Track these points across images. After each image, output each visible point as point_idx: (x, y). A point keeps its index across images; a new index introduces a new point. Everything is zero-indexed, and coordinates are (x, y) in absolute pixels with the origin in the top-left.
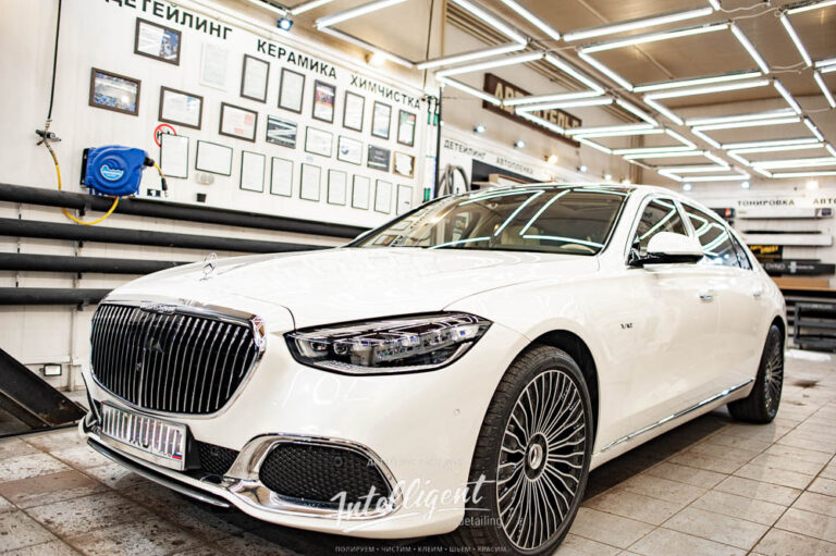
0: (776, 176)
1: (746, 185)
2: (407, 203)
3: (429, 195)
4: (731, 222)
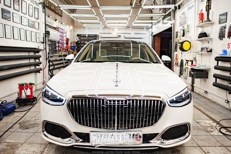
0: (109, 27)
1: (101, 29)
2: (38, 38)
3: (44, 35)
4: (98, 38)
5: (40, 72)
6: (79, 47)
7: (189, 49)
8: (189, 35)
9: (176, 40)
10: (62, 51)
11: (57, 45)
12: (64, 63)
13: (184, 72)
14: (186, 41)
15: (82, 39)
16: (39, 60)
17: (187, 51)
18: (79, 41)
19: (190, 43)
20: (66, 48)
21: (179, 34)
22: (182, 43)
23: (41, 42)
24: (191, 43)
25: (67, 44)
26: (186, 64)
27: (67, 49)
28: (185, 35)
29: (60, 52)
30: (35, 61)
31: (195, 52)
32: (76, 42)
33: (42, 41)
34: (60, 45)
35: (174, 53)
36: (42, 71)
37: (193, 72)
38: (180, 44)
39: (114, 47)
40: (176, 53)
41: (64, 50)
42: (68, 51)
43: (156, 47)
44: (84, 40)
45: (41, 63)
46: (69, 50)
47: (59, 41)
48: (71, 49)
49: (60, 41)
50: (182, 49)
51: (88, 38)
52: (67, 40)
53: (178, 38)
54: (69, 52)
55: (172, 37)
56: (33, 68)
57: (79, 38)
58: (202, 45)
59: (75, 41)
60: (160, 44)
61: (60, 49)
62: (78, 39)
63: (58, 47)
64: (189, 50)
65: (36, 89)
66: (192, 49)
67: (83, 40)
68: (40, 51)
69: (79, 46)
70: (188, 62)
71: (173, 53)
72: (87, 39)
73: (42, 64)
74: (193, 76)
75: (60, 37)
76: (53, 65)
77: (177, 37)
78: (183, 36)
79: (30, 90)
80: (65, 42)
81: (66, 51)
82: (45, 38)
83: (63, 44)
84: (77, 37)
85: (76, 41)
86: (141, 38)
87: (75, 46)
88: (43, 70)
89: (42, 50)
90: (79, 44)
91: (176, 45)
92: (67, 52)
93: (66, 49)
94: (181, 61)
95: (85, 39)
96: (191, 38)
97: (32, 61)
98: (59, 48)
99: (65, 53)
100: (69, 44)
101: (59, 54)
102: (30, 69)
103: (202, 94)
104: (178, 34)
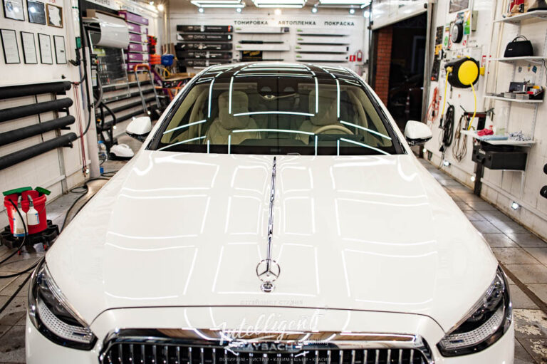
0: (260, 6)
1: (239, 10)
2: (62, 51)
3: (79, 42)
4: (231, 36)
5: (71, 146)
6: (184, 59)
7: (473, 81)
8: (475, 41)
9: (437, 50)
10: (138, 72)
11: (124, 57)
12: (144, 103)
13: (454, 141)
14: (466, 59)
15: (191, 37)
16: (68, 114)
17: (469, 86)
18: (182, 44)
19: (477, 63)
20: (147, 64)
21: (445, 35)
22: (456, 66)
23: (72, 62)
24: (480, 65)
25: (151, 50)
26: (461, 119)
27: (153, 66)
28: (465, 38)
29: (133, 76)
30: (57, 116)
31: (489, 91)
32: (176, 46)
33: (75, 59)
34: (131, 56)
35: (428, 85)
36: (80, 139)
37: (483, 149)
38: (450, 69)
39: (266, 97)
40: (434, 85)
41: (144, 69)
42: (153, 71)
43: (381, 60)
44: (196, 40)
45: (72, 121)
46: (157, 66)
47: (129, 47)
48: (163, 63)
49: (131, 46)
50: (454, 81)
51: (206, 35)
52: (152, 41)
53: (443, 46)
54: (156, 75)
55: (425, 40)
56: (50, 136)
57: (182, 35)
58: (514, 74)
59: (172, 44)
60: (390, 51)
61: (132, 69)
62: (180, 38)
63: (127, 62)
64: (474, 83)
65: (65, 190)
66: (483, 83)
67: (193, 40)
68: (69, 88)
69: (184, 55)
70: (471, 118)
71: (427, 83)
72: (202, 37)
73: (76, 122)
74: (484, 161)
75: (130, 36)
76: (110, 113)
77: (439, 42)
78: (459, 40)
79: (36, 212)
80: (145, 48)
81: (148, 72)
82: (81, 51)
83: (138, 54)
84: (178, 33)
85: (175, 44)
86: (341, 36)
87: (173, 58)
88: (81, 136)
89: (73, 83)
90: (183, 49)
91: (437, 63)
92: (152, 74)
93: (150, 68)
94: (449, 109)
95: (198, 37)
96: (481, 48)
97: (47, 117)
98: (128, 67)
99: (146, 77)
100: (158, 53)
101: (130, 81)
102: (41, 142)
103: (503, 208)
104: (442, 35)
